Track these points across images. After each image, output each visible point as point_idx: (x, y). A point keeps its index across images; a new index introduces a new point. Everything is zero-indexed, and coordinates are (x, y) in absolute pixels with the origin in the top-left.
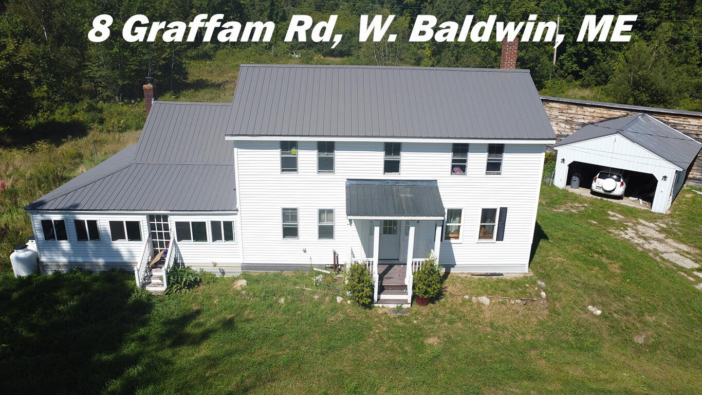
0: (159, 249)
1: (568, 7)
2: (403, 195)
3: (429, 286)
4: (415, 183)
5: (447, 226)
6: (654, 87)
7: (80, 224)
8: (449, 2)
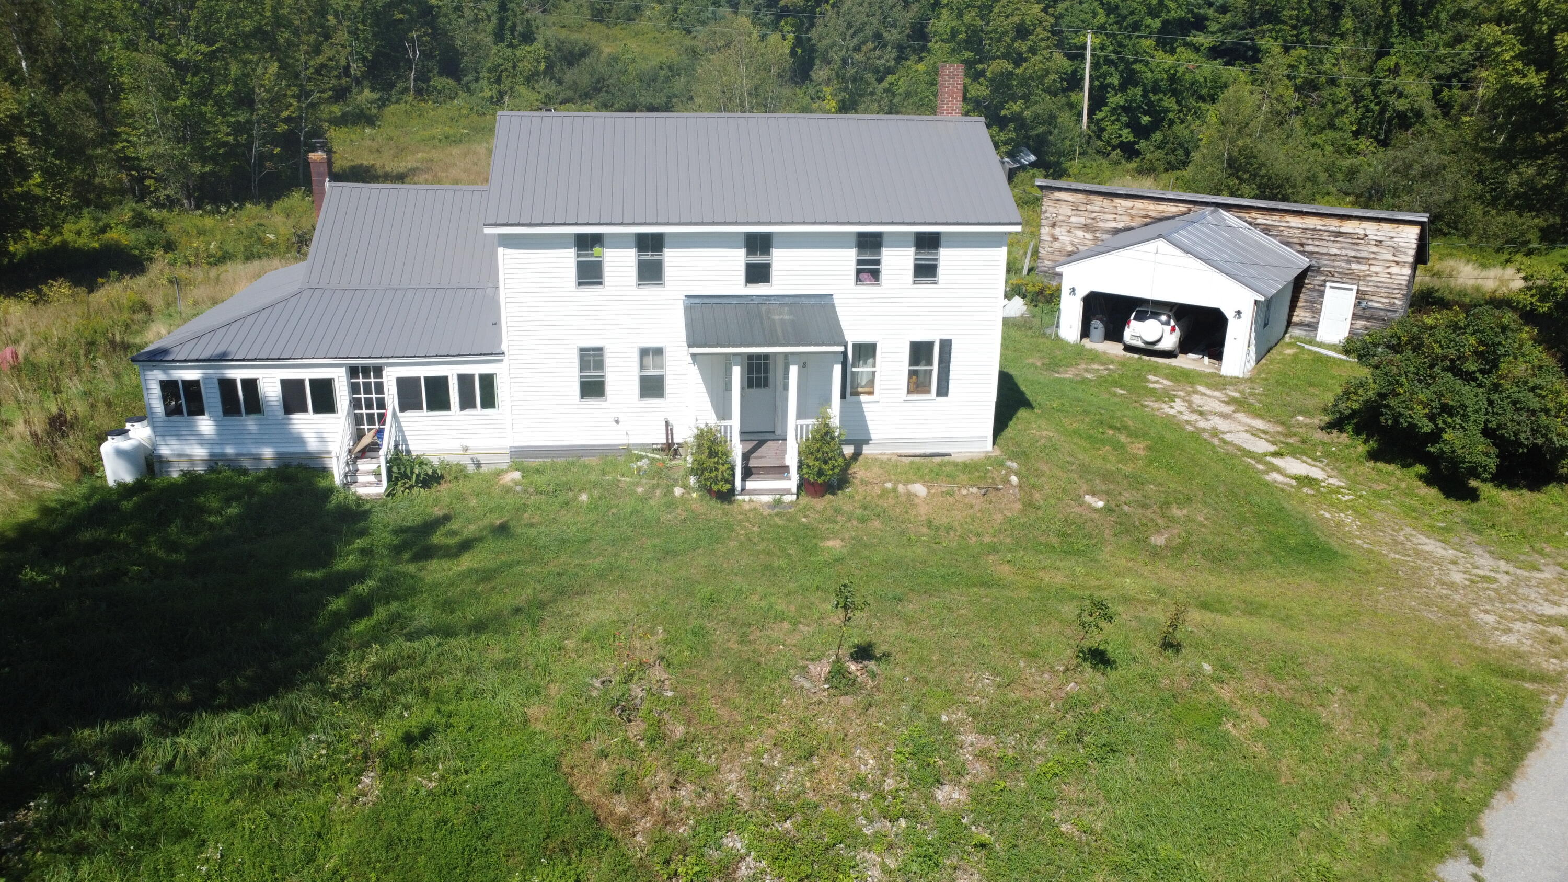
0: (366, 427)
1: (1108, 15)
2: (776, 317)
3: (826, 462)
4: (797, 300)
5: (853, 373)
6: (1264, 171)
7: (227, 386)
8: (870, 3)
